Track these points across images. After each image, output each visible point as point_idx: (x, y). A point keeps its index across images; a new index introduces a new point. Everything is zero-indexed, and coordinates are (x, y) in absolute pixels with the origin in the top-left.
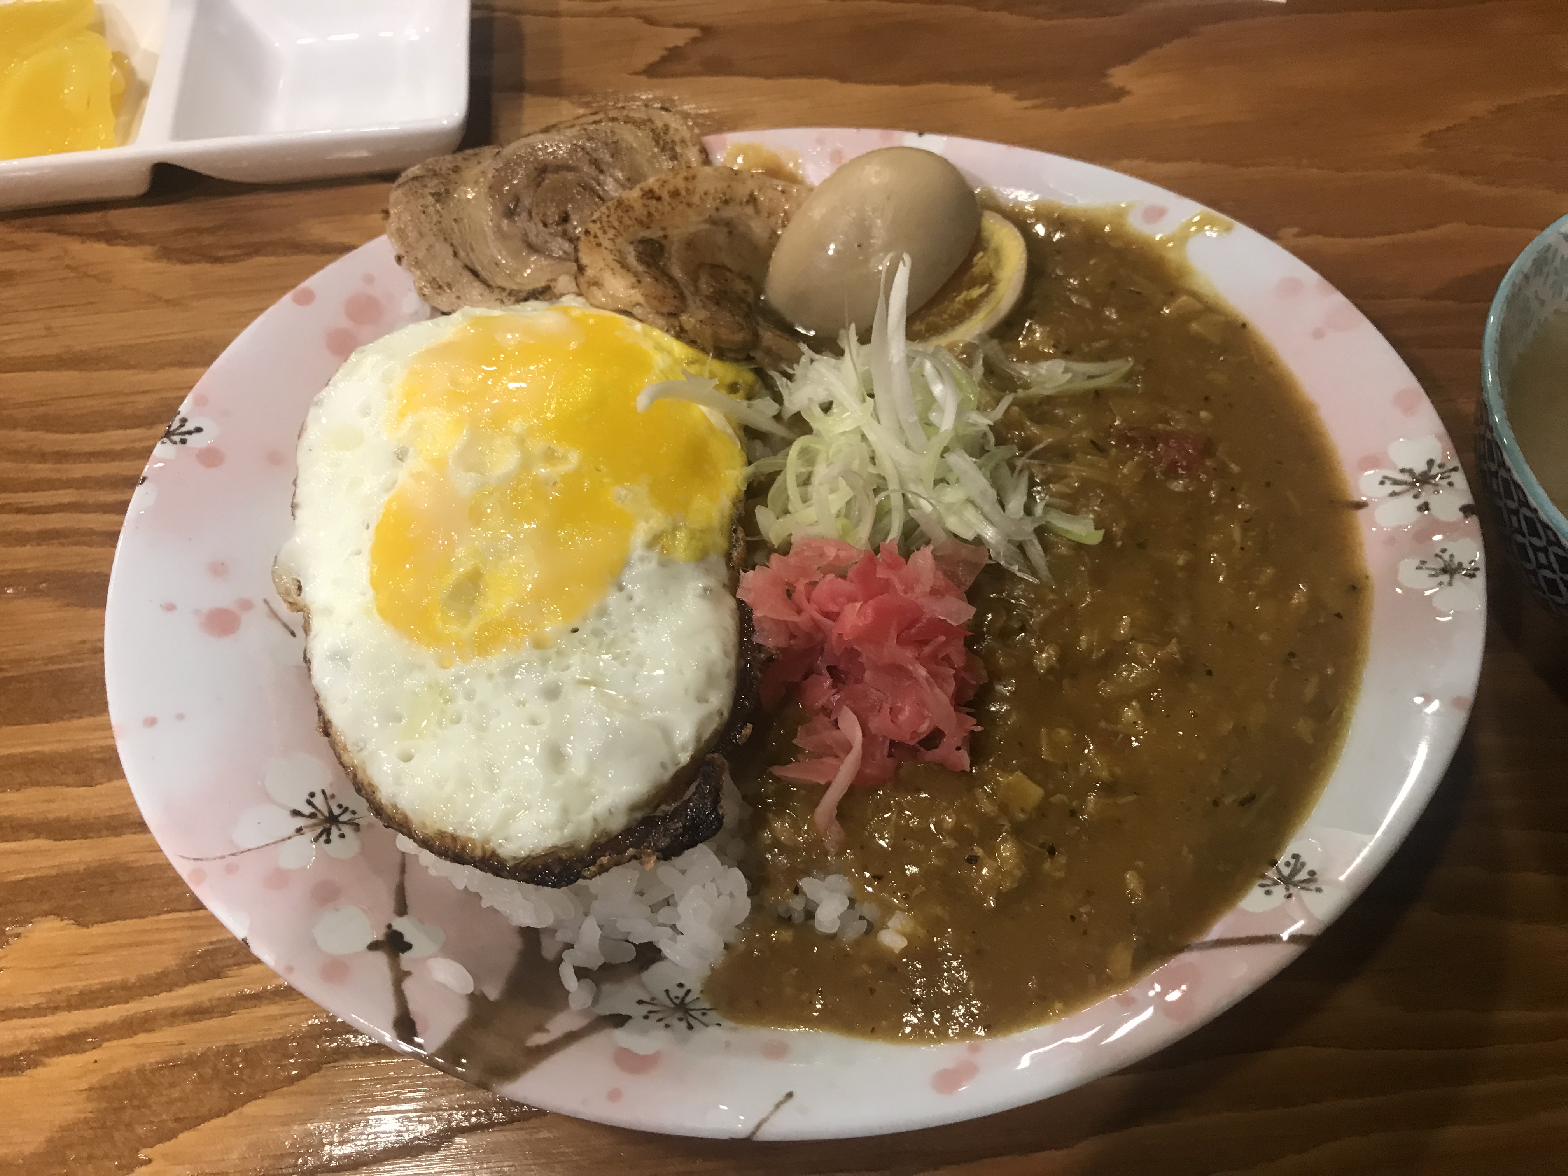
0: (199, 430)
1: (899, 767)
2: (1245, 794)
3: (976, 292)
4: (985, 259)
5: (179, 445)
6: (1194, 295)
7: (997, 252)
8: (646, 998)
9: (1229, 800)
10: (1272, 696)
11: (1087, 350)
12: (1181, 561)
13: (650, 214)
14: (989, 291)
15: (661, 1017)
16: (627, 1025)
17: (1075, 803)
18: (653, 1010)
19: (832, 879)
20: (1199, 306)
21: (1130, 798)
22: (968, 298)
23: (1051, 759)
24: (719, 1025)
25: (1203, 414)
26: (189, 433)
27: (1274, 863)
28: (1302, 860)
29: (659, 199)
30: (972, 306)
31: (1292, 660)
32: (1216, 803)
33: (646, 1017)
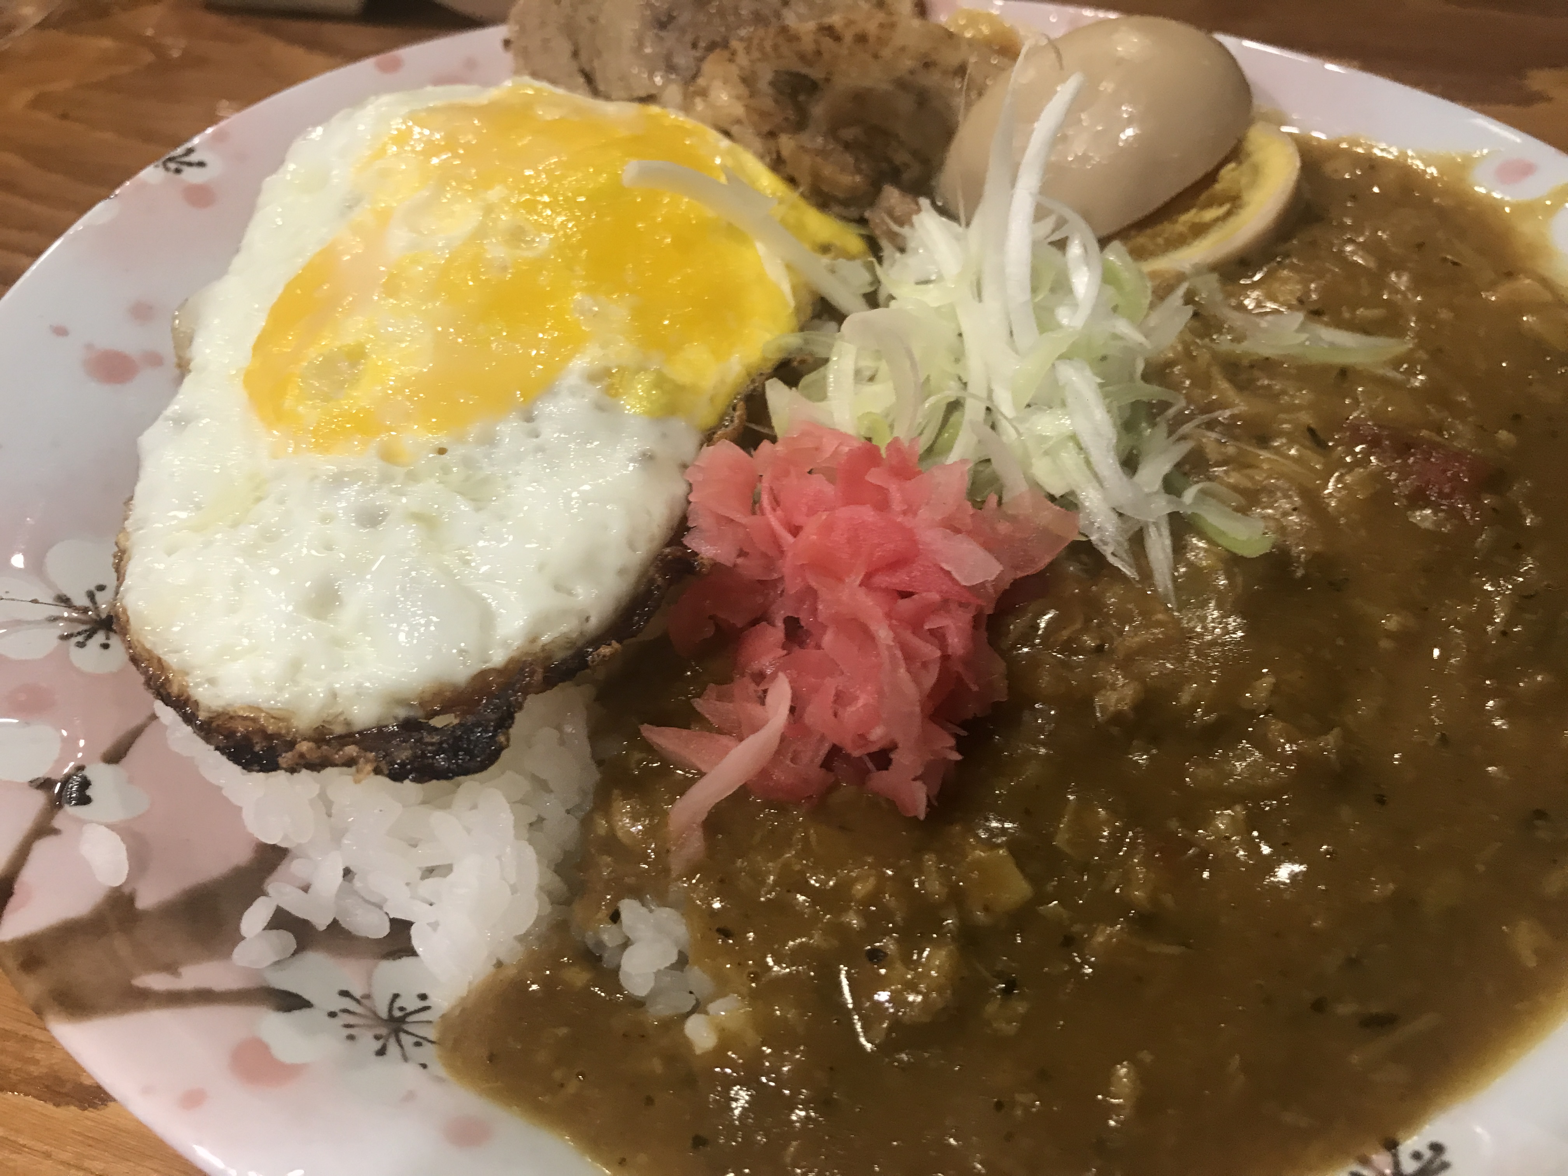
0: (201, 164)
1: (833, 787)
2: (1376, 1008)
3: (1210, 214)
4: (1236, 173)
5: (171, 175)
6: (1545, 282)
7: (1256, 171)
8: (358, 993)
9: (1346, 1009)
10: (1481, 868)
11: (1347, 315)
12: (1391, 622)
13: (819, 53)
14: (1229, 214)
15: (352, 1023)
16: (297, 1014)
17: (1077, 928)
18: (351, 1009)
19: (665, 914)
20: (1548, 297)
21: (1173, 950)
22: (1197, 220)
23: (1067, 850)
24: (424, 1066)
25: (1503, 435)
26: (190, 164)
27: (1391, 1146)
28: (1447, 1157)
29: (838, 38)
30: (1199, 230)
31: (1538, 823)
32: (1319, 1006)
33: (332, 1015)
